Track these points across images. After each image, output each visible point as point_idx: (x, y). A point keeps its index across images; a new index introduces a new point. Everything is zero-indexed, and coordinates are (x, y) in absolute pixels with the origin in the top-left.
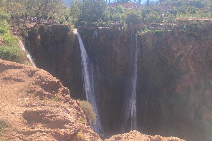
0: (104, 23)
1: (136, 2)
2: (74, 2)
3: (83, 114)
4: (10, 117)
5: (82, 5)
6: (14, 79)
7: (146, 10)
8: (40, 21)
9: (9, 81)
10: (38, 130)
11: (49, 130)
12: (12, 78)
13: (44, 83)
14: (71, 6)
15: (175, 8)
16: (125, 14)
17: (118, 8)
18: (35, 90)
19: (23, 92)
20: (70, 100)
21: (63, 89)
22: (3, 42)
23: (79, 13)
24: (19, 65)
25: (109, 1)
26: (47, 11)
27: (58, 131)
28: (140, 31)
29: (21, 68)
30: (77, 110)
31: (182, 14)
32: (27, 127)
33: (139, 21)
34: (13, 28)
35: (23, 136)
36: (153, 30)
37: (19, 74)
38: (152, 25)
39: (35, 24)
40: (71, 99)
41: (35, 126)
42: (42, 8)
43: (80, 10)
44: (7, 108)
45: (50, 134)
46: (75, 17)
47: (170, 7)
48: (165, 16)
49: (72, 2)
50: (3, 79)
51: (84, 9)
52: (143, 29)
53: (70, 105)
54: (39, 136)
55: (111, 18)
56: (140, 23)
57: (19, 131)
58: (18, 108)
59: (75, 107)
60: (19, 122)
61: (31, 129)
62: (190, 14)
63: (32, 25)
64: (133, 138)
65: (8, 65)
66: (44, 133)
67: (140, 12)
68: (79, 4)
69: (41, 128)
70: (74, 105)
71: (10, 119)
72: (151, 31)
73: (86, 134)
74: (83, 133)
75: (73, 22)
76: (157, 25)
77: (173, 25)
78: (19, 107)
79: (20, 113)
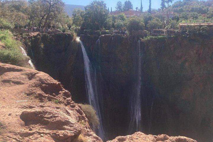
0: (106, 31)
1: (138, 10)
2: (77, 11)
3: (85, 117)
4: (7, 118)
5: (85, 13)
6: (13, 82)
7: (148, 17)
8: (43, 30)
9: (8, 84)
10: (36, 131)
11: (48, 131)
12: (11, 81)
13: (44, 85)
14: (73, 15)
15: (177, 14)
16: (127, 21)
17: (120, 16)
18: (34, 92)
19: (22, 95)
20: (71, 103)
21: (64, 92)
22: (4, 47)
23: (82, 22)
24: (19, 68)
25: (111, 9)
26: (50, 20)
27: (57, 132)
28: (143, 38)
29: (20, 70)
30: (78, 113)
31: (184, 20)
32: (25, 128)
33: (141, 28)
34: (16, 37)
35: (20, 138)
36: (156, 36)
37: (18, 77)
38: (155, 32)
39: (38, 33)
40: (73, 102)
41: (33, 127)
42: (45, 17)
43: (83, 18)
44: (4, 110)
45: (49, 135)
46: (78, 26)
47: (172, 13)
48: (167, 23)
49: (75, 11)
50: (2, 81)
51: (86, 17)
52: (146, 36)
53: (71, 108)
54: (37, 138)
55: (113, 26)
56: (142, 29)
57: (16, 133)
58: (16, 110)
59: (76, 110)
60: (16, 123)
61: (28, 131)
62: (192, 20)
63: (35, 34)
64: (137, 139)
65: (7, 68)
66: (42, 135)
67: (142, 19)
68: (82, 12)
69: (39, 130)
70: (75, 108)
71: (7, 120)
72: (154, 37)
73: (88, 137)
74: (85, 136)
75: (76, 30)
76: (160, 31)
77: (176, 31)
78: (17, 108)
79: (17, 114)
